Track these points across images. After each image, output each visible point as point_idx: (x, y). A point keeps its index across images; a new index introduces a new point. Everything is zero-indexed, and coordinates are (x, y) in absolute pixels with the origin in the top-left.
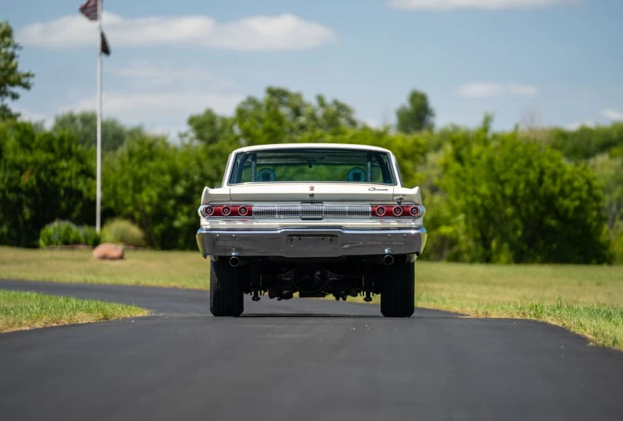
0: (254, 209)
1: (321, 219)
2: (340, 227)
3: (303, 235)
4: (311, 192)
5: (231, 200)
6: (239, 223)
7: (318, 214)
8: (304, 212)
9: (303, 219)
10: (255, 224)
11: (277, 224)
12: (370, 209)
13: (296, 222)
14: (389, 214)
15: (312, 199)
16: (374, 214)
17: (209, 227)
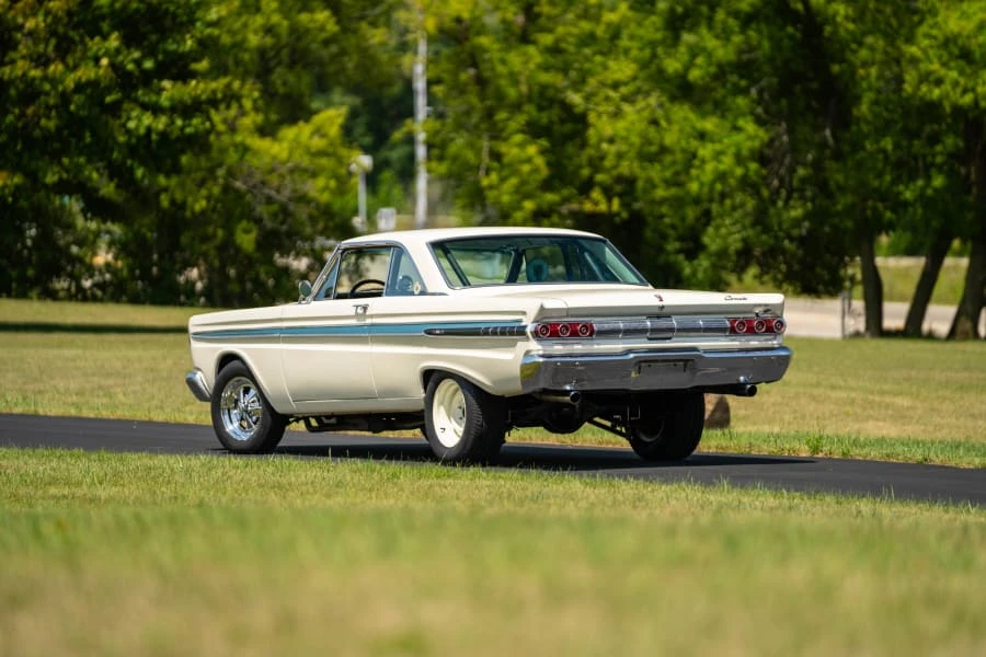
0: (596, 327)
1: (670, 339)
2: (694, 349)
3: (657, 361)
4: (661, 304)
5: (567, 316)
6: (578, 348)
7: (667, 332)
8: (653, 330)
9: (650, 339)
10: (596, 347)
11: (621, 346)
12: (728, 324)
13: (642, 344)
14: (751, 331)
15: (661, 313)
16: (733, 331)
17: (541, 352)
